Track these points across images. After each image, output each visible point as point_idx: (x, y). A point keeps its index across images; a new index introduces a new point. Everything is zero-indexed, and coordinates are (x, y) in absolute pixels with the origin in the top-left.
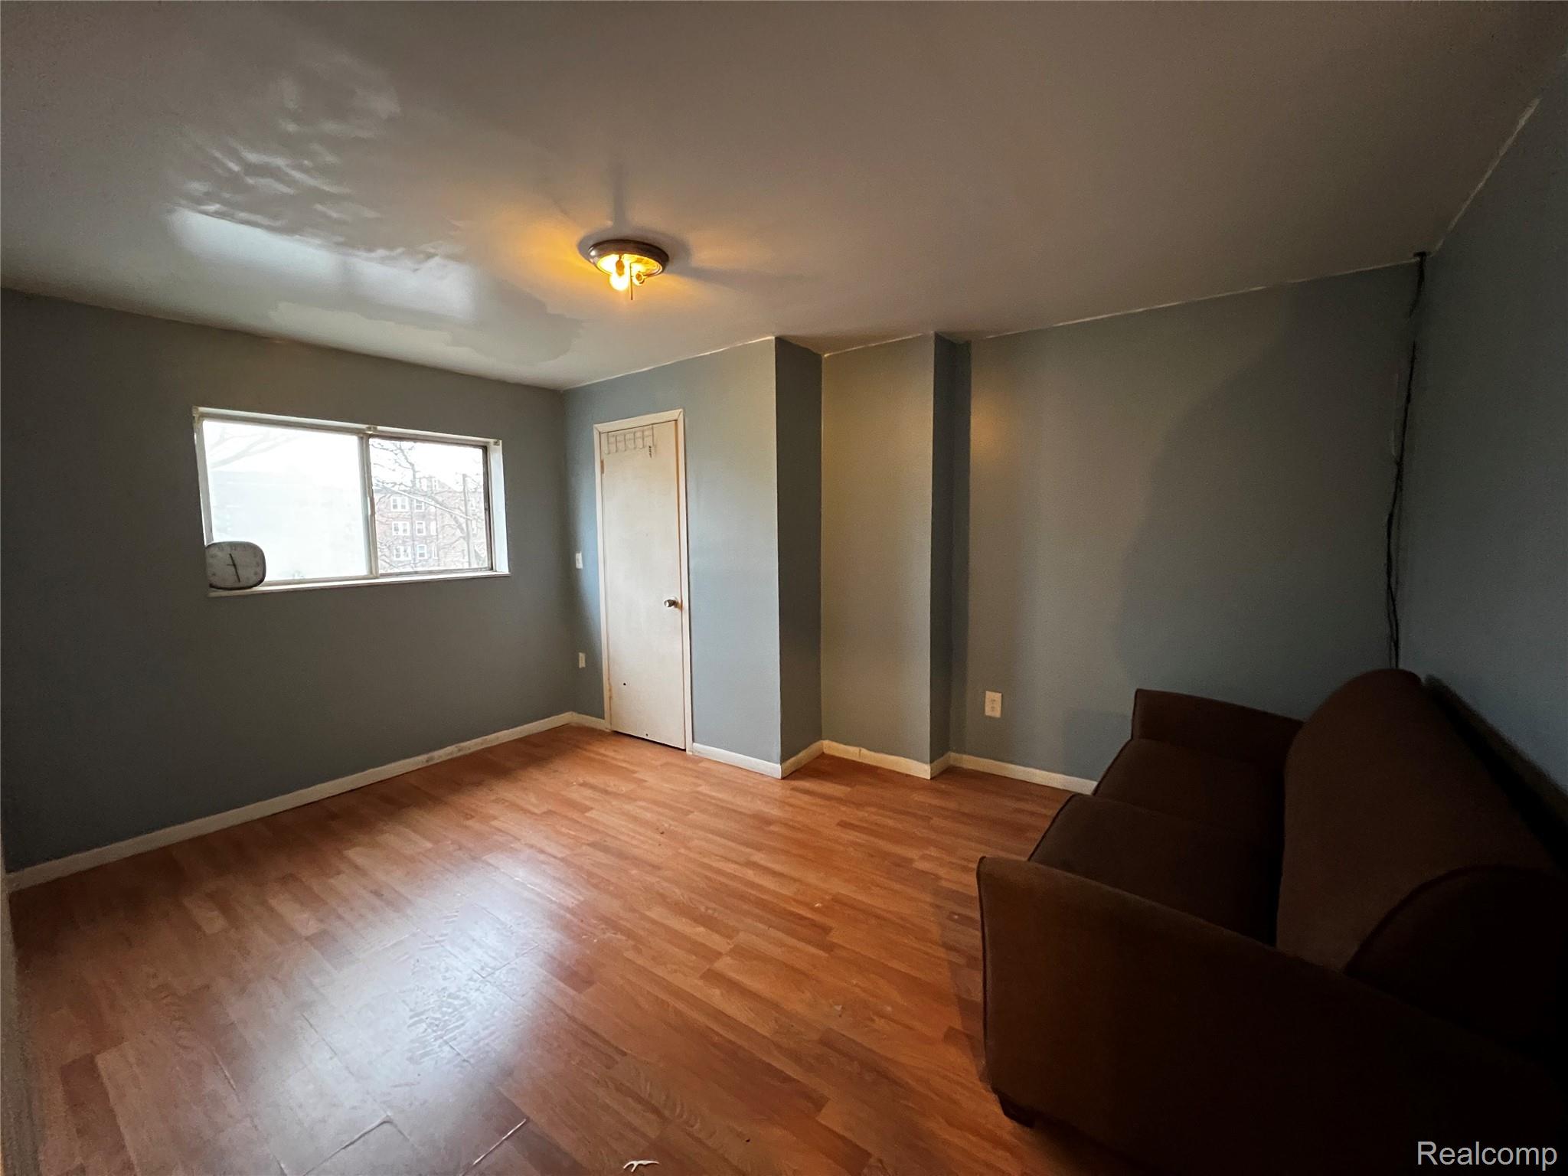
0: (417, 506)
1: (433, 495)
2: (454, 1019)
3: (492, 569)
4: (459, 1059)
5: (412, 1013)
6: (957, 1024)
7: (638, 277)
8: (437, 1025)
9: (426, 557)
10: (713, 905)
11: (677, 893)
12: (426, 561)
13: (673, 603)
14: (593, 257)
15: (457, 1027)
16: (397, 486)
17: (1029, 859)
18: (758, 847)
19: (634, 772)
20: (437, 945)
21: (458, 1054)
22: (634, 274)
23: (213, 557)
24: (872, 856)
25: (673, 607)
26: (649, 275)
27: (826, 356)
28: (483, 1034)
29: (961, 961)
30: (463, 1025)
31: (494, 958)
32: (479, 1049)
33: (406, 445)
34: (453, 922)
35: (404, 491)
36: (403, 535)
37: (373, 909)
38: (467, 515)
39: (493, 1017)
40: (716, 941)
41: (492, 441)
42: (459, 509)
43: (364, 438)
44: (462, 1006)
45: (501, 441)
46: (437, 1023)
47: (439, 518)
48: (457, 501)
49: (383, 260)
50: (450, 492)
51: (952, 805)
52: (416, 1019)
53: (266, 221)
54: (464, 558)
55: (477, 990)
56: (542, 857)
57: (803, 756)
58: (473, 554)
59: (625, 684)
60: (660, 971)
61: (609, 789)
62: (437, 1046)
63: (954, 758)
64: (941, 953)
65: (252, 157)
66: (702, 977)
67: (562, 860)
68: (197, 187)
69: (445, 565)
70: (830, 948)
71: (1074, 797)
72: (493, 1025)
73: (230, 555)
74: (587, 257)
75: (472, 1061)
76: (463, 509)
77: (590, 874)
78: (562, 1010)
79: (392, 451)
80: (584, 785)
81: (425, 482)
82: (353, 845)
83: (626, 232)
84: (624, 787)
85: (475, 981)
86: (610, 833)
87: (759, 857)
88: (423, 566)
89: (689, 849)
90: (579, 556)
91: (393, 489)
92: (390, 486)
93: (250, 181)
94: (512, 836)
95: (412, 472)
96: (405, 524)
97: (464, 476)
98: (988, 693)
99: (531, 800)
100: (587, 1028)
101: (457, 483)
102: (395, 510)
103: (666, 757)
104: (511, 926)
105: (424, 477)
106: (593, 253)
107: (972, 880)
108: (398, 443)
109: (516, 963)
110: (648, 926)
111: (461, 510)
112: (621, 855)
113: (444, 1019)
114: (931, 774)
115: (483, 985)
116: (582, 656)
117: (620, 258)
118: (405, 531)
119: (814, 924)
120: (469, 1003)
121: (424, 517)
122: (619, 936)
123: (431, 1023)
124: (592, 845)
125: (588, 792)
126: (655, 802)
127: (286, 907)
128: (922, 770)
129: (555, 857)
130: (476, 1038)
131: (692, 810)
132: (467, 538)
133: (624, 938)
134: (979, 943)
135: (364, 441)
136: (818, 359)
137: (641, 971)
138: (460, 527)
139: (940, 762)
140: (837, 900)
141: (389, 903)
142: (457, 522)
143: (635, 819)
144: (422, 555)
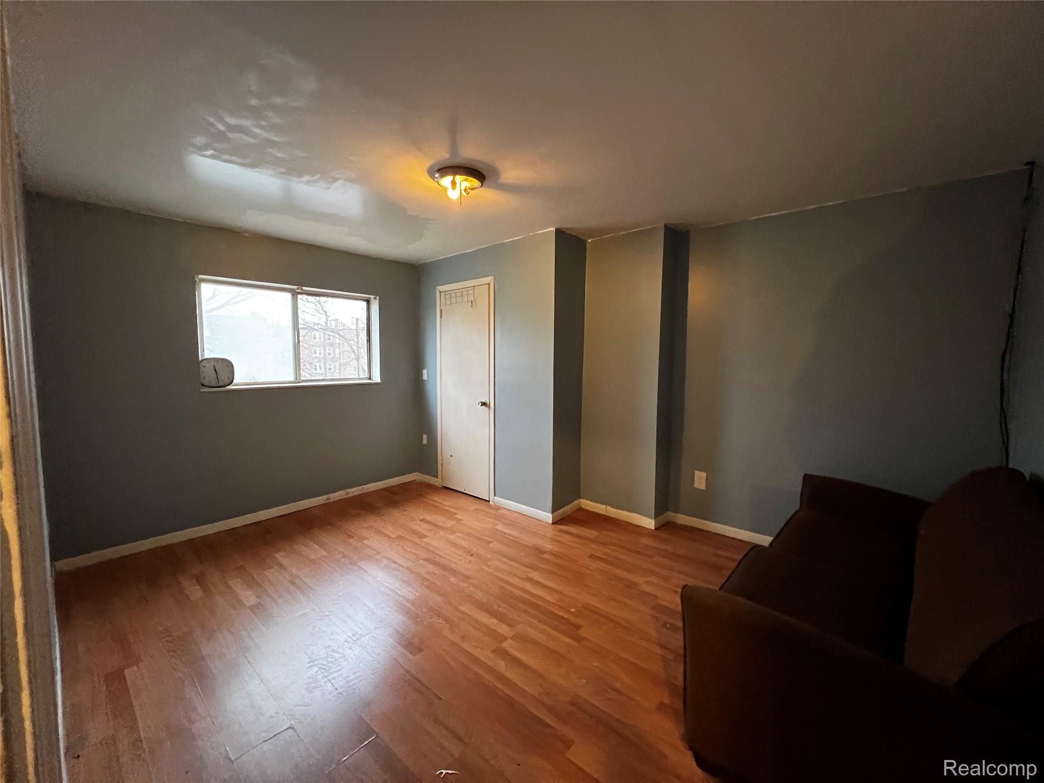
0: (328, 338)
1: (337, 331)
2: (334, 667)
3: (370, 379)
4: (337, 692)
5: (309, 660)
6: (667, 701)
7: (465, 190)
8: (324, 669)
9: (332, 371)
10: (502, 605)
11: (479, 595)
12: (333, 373)
13: (484, 404)
14: (436, 178)
15: (337, 671)
16: (316, 326)
17: (721, 588)
18: (533, 568)
19: (455, 514)
20: (327, 617)
21: (336, 689)
22: (463, 188)
23: (205, 367)
24: (612, 579)
25: (484, 406)
26: (472, 189)
27: (590, 241)
28: (353, 677)
29: (671, 657)
30: (340, 670)
31: (361, 628)
32: (349, 686)
33: (323, 299)
34: (338, 603)
35: (320, 328)
36: (319, 356)
37: (289, 592)
38: (358, 344)
39: (360, 667)
40: (504, 629)
41: (373, 297)
42: (354, 340)
43: (295, 294)
44: (340, 658)
45: (378, 297)
46: (324, 667)
47: (341, 345)
48: (352, 335)
49: (308, 183)
50: (349, 329)
51: (669, 548)
52: (312, 664)
53: (239, 160)
54: (355, 372)
55: (350, 648)
56: (393, 565)
57: (567, 509)
58: (361, 369)
59: (451, 456)
60: (466, 646)
61: (439, 523)
62: (323, 682)
63: (670, 515)
64: (658, 650)
65: (232, 121)
66: (493, 652)
67: (407, 568)
68: (200, 140)
69: (344, 376)
70: (579, 640)
71: (756, 547)
72: (359, 672)
73: (214, 366)
74: (433, 177)
75: (345, 694)
76: (356, 340)
77: (424, 579)
78: (402, 667)
79: (314, 303)
80: (423, 520)
81: (333, 323)
82: (278, 551)
83: (458, 161)
84: (449, 524)
85: (349, 643)
86: (438, 553)
87: (535, 575)
88: (330, 376)
89: (489, 566)
90: (425, 372)
91: (314, 327)
92: (312, 325)
93: (230, 135)
94: (376, 551)
95: (325, 317)
96: (321, 350)
97: (357, 319)
98: (696, 472)
99: (389, 530)
100: (418, 680)
101: (353, 324)
102: (315, 341)
103: (477, 505)
104: (373, 609)
105: (332, 320)
106: (437, 175)
107: (678, 600)
108: (317, 298)
109: (375, 633)
110: (459, 615)
111: (354, 341)
112: (445, 568)
113: (328, 665)
114: (655, 526)
115: (353, 646)
116: (425, 436)
117: (454, 178)
118: (320, 354)
119: (568, 622)
120: (344, 657)
121: (332, 345)
122: (440, 621)
123: (321, 667)
124: (426, 560)
125: (425, 525)
126: (469, 535)
127: (237, 585)
128: (649, 523)
129: (402, 566)
130: (348, 679)
131: (491, 540)
132: (358, 359)
133: (444, 622)
134: (681, 644)
135: (295, 297)
136: (583, 243)
137: (454, 644)
138: (354, 352)
139: (662, 519)
140: (587, 607)
141: (299, 588)
142: (351, 348)
143: (455, 545)
144: (330, 369)
